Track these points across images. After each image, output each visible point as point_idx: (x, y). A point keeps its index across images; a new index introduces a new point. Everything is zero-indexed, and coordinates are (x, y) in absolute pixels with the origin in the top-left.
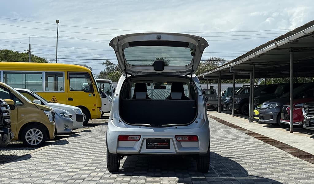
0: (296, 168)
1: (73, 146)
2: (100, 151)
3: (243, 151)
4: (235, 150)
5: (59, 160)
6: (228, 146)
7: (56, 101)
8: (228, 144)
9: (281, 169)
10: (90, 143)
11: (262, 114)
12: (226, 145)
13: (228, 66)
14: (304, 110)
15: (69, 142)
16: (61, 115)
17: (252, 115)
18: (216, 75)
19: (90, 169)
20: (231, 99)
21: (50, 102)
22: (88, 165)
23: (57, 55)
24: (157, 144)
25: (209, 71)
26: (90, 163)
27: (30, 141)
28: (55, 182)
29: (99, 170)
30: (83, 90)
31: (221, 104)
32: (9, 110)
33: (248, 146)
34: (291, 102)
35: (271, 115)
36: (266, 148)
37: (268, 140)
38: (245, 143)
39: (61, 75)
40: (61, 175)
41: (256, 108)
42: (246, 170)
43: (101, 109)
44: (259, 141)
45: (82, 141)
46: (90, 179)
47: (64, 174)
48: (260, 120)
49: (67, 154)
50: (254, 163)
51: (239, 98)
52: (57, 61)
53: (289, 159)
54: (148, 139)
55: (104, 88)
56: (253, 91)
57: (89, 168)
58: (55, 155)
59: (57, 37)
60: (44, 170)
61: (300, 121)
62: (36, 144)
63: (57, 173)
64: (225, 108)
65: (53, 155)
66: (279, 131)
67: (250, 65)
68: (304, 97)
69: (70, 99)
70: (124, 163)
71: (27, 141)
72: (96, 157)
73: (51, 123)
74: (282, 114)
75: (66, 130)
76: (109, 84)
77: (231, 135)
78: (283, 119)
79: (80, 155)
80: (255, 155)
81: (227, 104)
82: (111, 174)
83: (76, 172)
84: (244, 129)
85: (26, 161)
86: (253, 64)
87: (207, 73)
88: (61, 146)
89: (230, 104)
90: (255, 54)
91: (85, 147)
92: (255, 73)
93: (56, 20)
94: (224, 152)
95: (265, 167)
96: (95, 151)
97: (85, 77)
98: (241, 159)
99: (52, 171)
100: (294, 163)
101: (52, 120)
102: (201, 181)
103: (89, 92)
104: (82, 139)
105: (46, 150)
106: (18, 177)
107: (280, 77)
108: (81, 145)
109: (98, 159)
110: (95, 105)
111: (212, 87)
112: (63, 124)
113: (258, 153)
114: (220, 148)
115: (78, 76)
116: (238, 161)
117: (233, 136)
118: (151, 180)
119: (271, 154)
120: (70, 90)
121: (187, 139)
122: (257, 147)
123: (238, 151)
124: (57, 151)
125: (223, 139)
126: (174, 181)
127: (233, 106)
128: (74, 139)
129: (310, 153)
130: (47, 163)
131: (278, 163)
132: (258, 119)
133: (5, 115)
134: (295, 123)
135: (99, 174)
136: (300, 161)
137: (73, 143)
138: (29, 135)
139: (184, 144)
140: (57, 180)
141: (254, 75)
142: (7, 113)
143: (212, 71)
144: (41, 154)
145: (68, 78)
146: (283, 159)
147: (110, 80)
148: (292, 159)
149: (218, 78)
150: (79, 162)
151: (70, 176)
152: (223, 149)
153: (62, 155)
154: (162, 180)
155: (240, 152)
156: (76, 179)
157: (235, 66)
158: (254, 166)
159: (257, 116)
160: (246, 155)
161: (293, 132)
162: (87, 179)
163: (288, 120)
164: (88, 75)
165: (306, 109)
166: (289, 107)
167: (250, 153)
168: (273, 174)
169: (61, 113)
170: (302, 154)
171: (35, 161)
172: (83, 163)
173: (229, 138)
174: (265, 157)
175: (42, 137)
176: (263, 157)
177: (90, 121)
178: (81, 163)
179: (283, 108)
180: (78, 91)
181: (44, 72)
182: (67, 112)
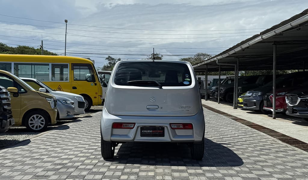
0: (289, 155)
1: (73, 131)
2: (97, 136)
3: (233, 136)
4: (226, 135)
5: (56, 146)
6: (218, 131)
7: (61, 90)
8: (218, 129)
9: (274, 156)
10: (89, 128)
11: (246, 101)
12: (216, 130)
13: (215, 59)
14: (287, 98)
15: (70, 128)
16: (64, 102)
17: (236, 102)
18: (204, 68)
19: (84, 156)
20: (217, 89)
21: (54, 90)
22: (84, 151)
23: (65, 50)
24: (151, 131)
25: (197, 64)
26: (86, 149)
27: (33, 127)
28: (47, 171)
29: (94, 157)
30: (86, 80)
31: (208, 93)
32: (9, 97)
33: (237, 131)
34: (274, 91)
35: (254, 103)
36: (254, 134)
37: (254, 125)
38: (234, 128)
39: (66, 66)
40: (55, 163)
41: (240, 96)
42: (240, 157)
43: (102, 97)
44: (247, 127)
45: (82, 126)
46: (83, 167)
47: (58, 161)
48: (245, 107)
49: (65, 139)
50: (246, 149)
51: (224, 87)
52: (65, 55)
53: (278, 145)
54: (142, 127)
55: (104, 78)
56: (237, 81)
57: (84, 154)
58: (54, 140)
59: (66, 34)
60: (38, 157)
61: (282, 108)
62: (38, 129)
63: (52, 160)
64: (211, 96)
65: (52, 140)
66: (262, 117)
67: (235, 58)
68: (284, 86)
69: (74, 88)
70: (119, 149)
71: (30, 126)
72: (93, 142)
73: (53, 110)
74: (265, 102)
75: (68, 115)
76: (109, 75)
77: (219, 121)
78: (266, 107)
79: (77, 140)
80: (245, 141)
81: (213, 93)
82: (105, 161)
83: (70, 158)
84: (230, 115)
85: (24, 147)
86: (237, 57)
87: (195, 66)
88: (62, 131)
89: (216, 93)
90: (241, 47)
91: (84, 132)
93: (65, 20)
94: (216, 137)
95: (257, 154)
96: (93, 137)
97: (88, 68)
98: (233, 145)
99: (47, 158)
100: (285, 150)
101: (54, 107)
102: (196, 170)
103: (91, 82)
104: (82, 125)
105: (47, 136)
106: (10, 165)
108: (81, 130)
109: (94, 144)
110: (96, 93)
111: (199, 78)
112: (65, 110)
113: (248, 139)
114: (211, 133)
115: (81, 67)
116: (230, 147)
117: (221, 122)
118: (146, 169)
119: (261, 139)
120: (74, 80)
121: (182, 127)
122: (245, 133)
123: (228, 136)
124: (56, 137)
125: (212, 124)
126: (168, 170)
127: (219, 95)
128: (75, 124)
129: (297, 139)
130: (44, 149)
131: (269, 150)
132: (242, 107)
133: (4, 102)
134: (277, 110)
135: (94, 161)
136: (290, 147)
137: (73, 128)
138: (31, 120)
139: (178, 132)
140: (49, 169)
141: (238, 68)
142: (6, 100)
143: (201, 64)
144: (40, 140)
145: (73, 69)
146: (273, 145)
148: (281, 146)
149: (205, 70)
150: (75, 148)
151: (63, 164)
152: (213, 134)
153: (61, 140)
154: (157, 169)
155: (231, 138)
156: (68, 168)
157: (221, 59)
158: (247, 152)
159: (241, 103)
160: (237, 141)
161: (276, 118)
162: (80, 167)
163: (271, 107)
164: (90, 66)
165: (289, 97)
166: (272, 96)
167: (240, 139)
168: (267, 162)
169: (63, 101)
170: (290, 140)
171: (32, 147)
172: (79, 149)
173: (218, 123)
174: (255, 143)
175: (44, 123)
176: (253, 143)
177: (92, 108)
178: (77, 149)
179: (266, 96)
180: (81, 80)
181: (51, 64)
182: (70, 100)
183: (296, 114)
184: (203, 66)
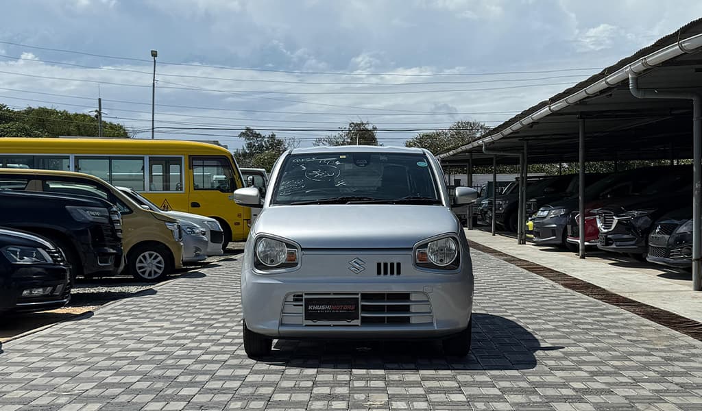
11: (537, 228)
13: (480, 142)
14: (599, 218)
15: (207, 275)
16: (189, 231)
17: (523, 231)
18: (462, 158)
20: (490, 203)
23: (153, 120)
25: (449, 150)
27: (144, 273)
30: (218, 188)
31: (473, 214)
35: (553, 230)
41: (530, 219)
43: (250, 223)
48: (536, 240)
51: (506, 201)
52: (153, 132)
59: (154, 84)
62: (153, 277)
64: (479, 220)
67: (519, 140)
69: (195, 205)
71: (139, 272)
73: (177, 243)
74: (569, 228)
75: (197, 255)
76: (261, 178)
78: (571, 236)
81: (483, 213)
86: (524, 138)
87: (445, 155)
88: (195, 279)
89: (489, 212)
90: (521, 123)
92: (528, 153)
93: (152, 51)
101: (178, 238)
103: (229, 192)
107: (597, 160)
110: (239, 216)
111: (457, 182)
112: (192, 245)
115: (206, 163)
119: (531, 285)
120: (195, 189)
122: (513, 278)
127: (493, 217)
128: (212, 270)
132: (533, 239)
133: (117, 226)
134: (587, 241)
138: (141, 262)
141: (526, 158)
143: (455, 152)
145: (191, 167)
147: (264, 170)
149: (467, 164)
157: (490, 143)
159: (531, 232)
161: (585, 258)
163: (578, 237)
165: (601, 216)
169: (188, 228)
175: (163, 266)
177: (230, 246)
179: (571, 216)
180: (206, 189)
181: (148, 156)
182: (198, 226)
183: (612, 247)
184: (464, 154)
